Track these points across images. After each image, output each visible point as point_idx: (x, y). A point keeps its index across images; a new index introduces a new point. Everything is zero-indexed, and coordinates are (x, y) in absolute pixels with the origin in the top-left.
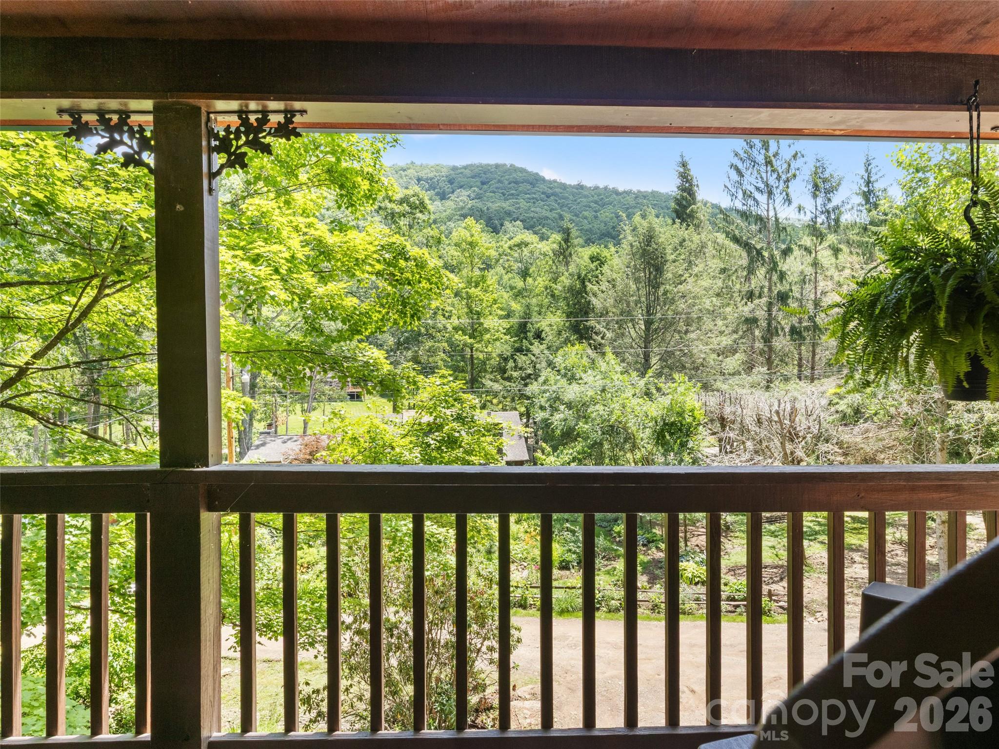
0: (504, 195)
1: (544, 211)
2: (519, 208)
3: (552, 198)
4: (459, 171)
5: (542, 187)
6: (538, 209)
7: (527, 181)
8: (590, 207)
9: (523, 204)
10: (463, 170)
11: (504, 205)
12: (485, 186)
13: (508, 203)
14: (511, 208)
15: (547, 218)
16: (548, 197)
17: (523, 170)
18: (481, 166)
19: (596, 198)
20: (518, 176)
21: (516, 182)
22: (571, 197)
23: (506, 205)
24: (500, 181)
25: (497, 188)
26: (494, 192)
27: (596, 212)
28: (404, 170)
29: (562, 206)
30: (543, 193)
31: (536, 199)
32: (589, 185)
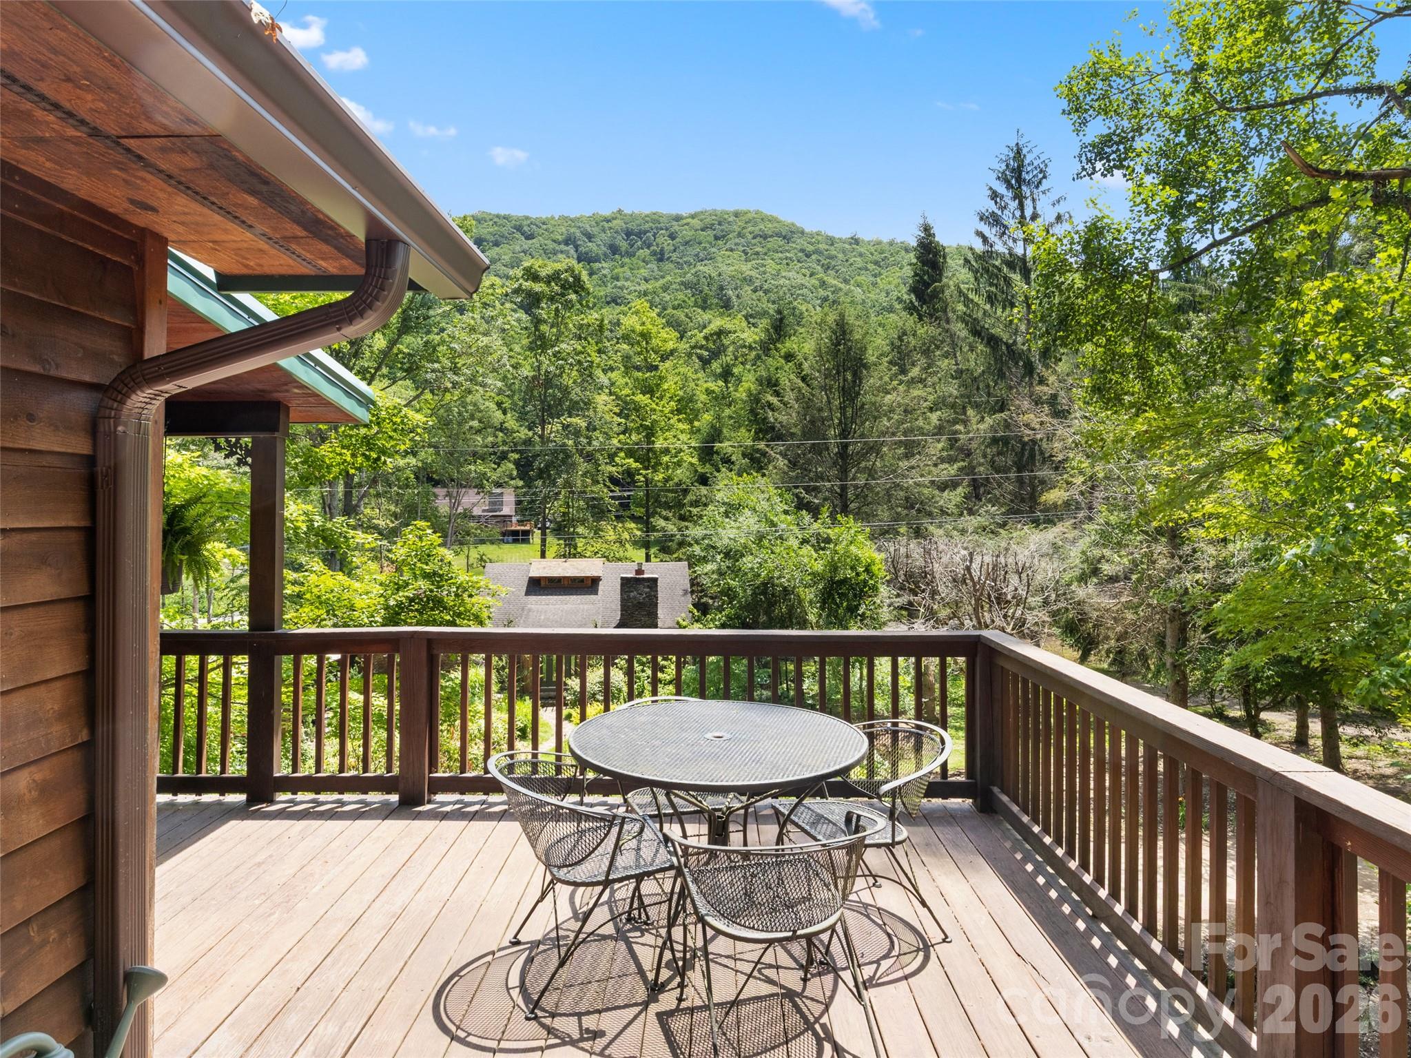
0: (746, 254)
1: (800, 276)
2: (765, 273)
3: (814, 257)
4: (685, 221)
5: (801, 243)
6: (790, 274)
7: (779, 235)
8: (867, 269)
9: (771, 266)
10: (689, 220)
11: (744, 268)
12: (720, 242)
13: (749, 265)
14: (753, 273)
15: (802, 286)
16: (808, 256)
17: (772, 220)
18: (714, 213)
19: (877, 257)
20: (768, 228)
21: (765, 237)
22: (840, 256)
23: (747, 269)
24: (740, 235)
25: (736, 244)
26: (732, 250)
27: (875, 276)
28: (608, 221)
29: (827, 268)
30: (802, 251)
31: (791, 259)
32: (866, 239)
